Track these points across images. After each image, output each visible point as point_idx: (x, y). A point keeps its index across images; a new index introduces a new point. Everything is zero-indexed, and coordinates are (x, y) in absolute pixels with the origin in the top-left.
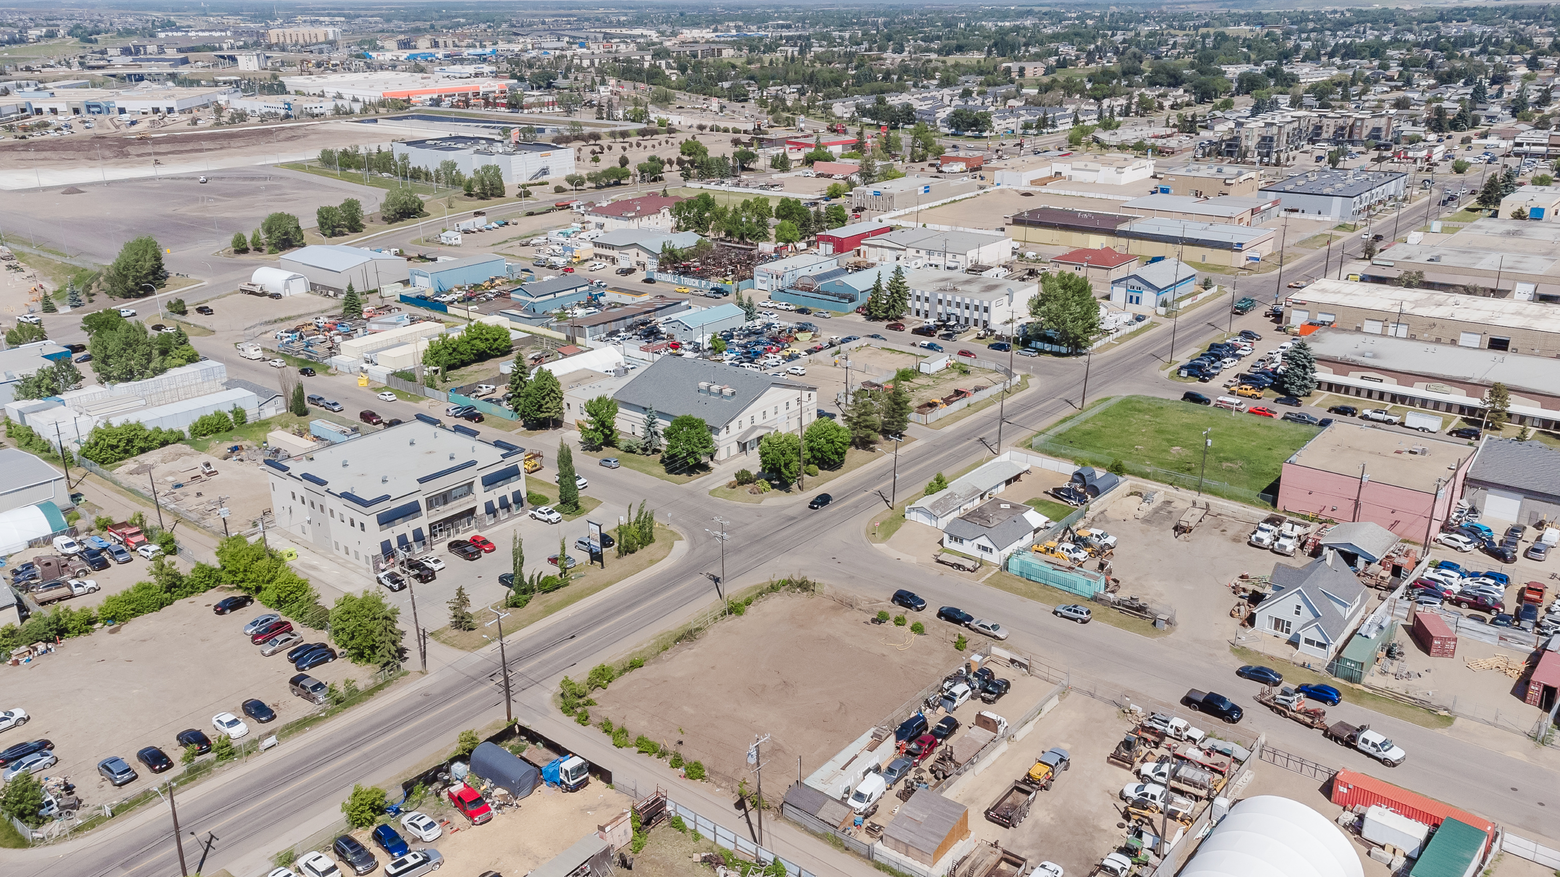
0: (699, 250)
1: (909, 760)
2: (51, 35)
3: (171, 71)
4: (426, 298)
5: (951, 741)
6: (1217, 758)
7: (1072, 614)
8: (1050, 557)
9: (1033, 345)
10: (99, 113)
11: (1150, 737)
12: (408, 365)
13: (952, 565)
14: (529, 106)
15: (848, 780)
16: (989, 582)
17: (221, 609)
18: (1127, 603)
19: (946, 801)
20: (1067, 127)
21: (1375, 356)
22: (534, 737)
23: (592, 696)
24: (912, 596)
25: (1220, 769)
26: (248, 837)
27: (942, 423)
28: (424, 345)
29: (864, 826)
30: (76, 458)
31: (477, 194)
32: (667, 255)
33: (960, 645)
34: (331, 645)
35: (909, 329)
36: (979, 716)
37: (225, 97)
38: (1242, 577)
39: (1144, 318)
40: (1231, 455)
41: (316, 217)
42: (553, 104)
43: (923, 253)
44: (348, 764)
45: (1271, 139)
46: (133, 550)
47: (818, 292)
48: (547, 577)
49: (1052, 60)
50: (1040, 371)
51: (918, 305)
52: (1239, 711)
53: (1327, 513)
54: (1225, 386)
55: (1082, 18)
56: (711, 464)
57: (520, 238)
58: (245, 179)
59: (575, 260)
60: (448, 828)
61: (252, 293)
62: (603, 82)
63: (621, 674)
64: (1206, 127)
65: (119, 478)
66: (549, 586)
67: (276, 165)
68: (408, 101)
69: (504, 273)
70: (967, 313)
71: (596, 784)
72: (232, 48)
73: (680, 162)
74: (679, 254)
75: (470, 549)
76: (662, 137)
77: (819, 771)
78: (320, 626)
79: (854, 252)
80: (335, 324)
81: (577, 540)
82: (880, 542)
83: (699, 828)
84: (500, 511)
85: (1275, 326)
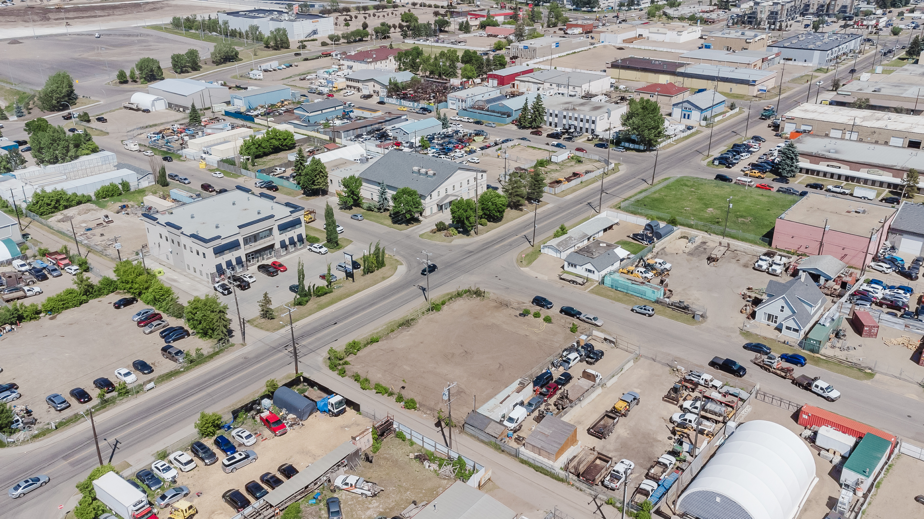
0: (414, 83)
1: (541, 398)
4: (241, 113)
5: (567, 387)
6: (729, 398)
7: (643, 311)
8: (630, 276)
9: (623, 144)
11: (689, 385)
12: (231, 155)
13: (569, 281)
15: (504, 410)
16: (592, 291)
17: (118, 305)
18: (677, 305)
19: (564, 423)
20: (647, 5)
21: (836, 152)
22: (312, 384)
23: (348, 359)
24: (545, 300)
25: (731, 404)
26: (138, 442)
27: (565, 193)
28: (241, 142)
29: (514, 437)
30: (24, 211)
31: (272, 47)
32: (393, 86)
33: (574, 329)
34: (186, 327)
35: (545, 134)
36: (584, 372)
38: (749, 289)
39: (692, 127)
40: (744, 214)
41: (171, 60)
43: (554, 86)
44: (200, 399)
45: (777, 13)
46: (62, 269)
47: (488, 110)
48: (319, 287)
50: (627, 161)
51: (551, 119)
52: (744, 370)
53: (803, 250)
54: (742, 171)
56: (421, 218)
57: (299, 75)
58: (125, 35)
59: (334, 89)
60: (260, 438)
61: (131, 109)
63: (365, 346)
64: (735, 6)
65: (51, 224)
66: (320, 293)
67: (144, 27)
69: (290, 98)
70: (581, 124)
71: (350, 412)
73: (401, 26)
74: (400, 86)
75: (271, 270)
76: (390, 10)
77: (486, 404)
78: (179, 316)
79: (511, 85)
80: (184, 129)
81: (337, 264)
82: (525, 267)
83: (413, 438)
84: (290, 246)
85: (775, 133)
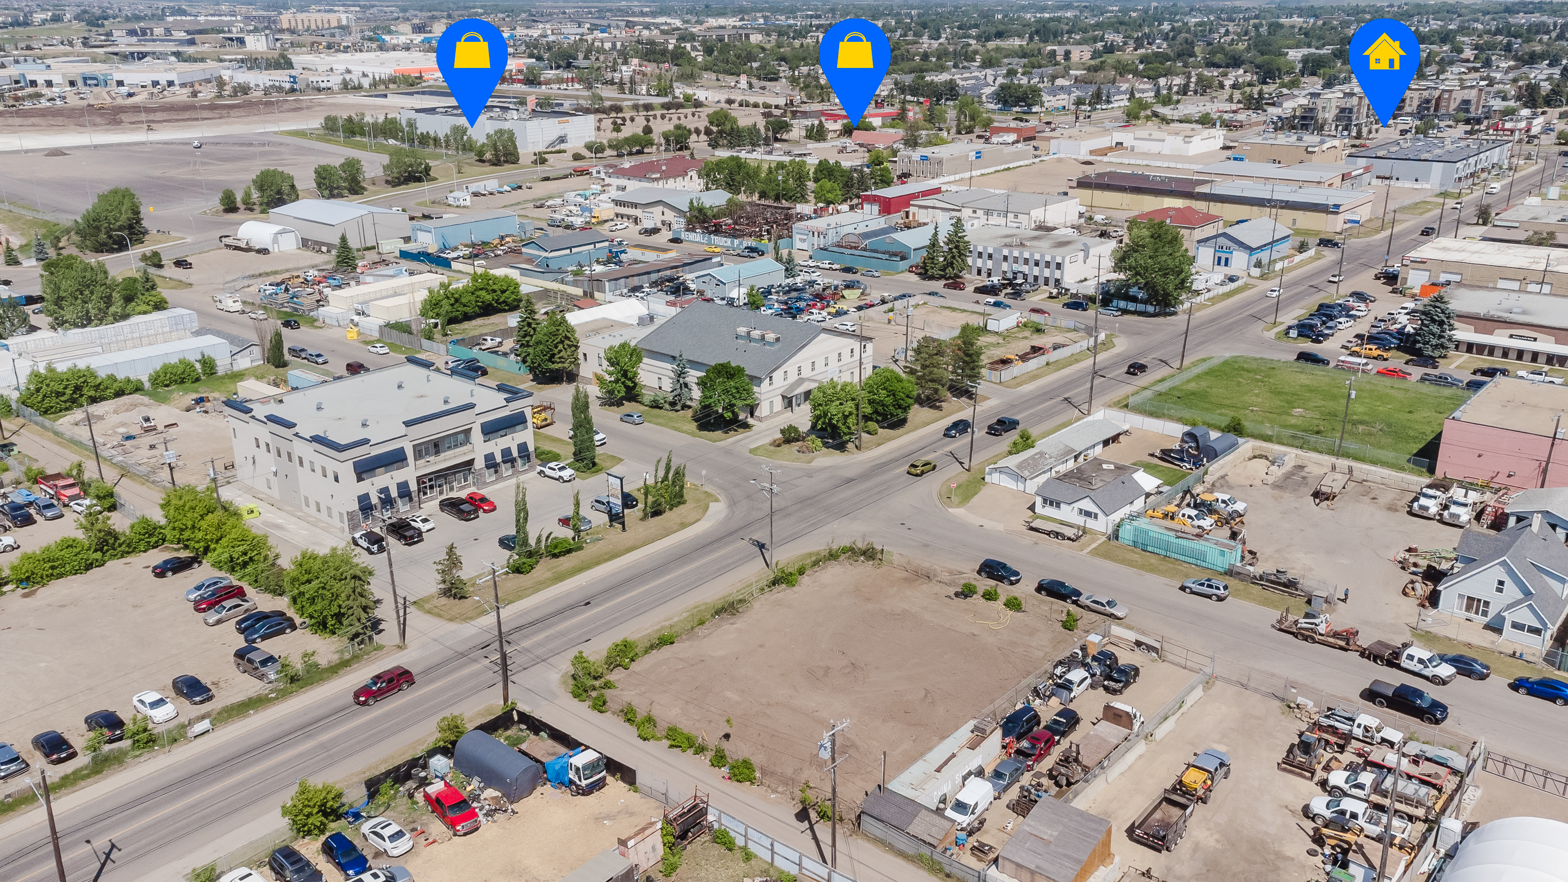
0: (731, 209)
1: (1019, 762)
2: (56, 19)
3: (175, 50)
4: (429, 254)
5: (1075, 737)
6: (1426, 768)
7: (1205, 590)
8: (1168, 523)
9: (1115, 303)
10: (96, 85)
11: (1333, 739)
12: (404, 316)
13: (1049, 533)
14: (548, 82)
15: (945, 785)
16: (1096, 552)
17: (160, 572)
18: (1273, 578)
19: (1081, 814)
20: (1122, 104)
21: (1524, 312)
22: (536, 726)
23: (613, 677)
24: (1004, 566)
26: (160, 847)
27: (1018, 381)
28: (423, 295)
29: (968, 846)
30: (14, 406)
31: (489, 161)
32: (696, 213)
33: (1069, 625)
34: (291, 613)
35: (970, 288)
36: (1108, 708)
37: (229, 72)
38: (1410, 550)
39: (1238, 279)
40: (1366, 418)
41: (314, 176)
42: (573, 80)
43: (980, 213)
44: (300, 755)
45: (1351, 111)
46: (65, 506)
47: (865, 249)
48: (555, 538)
49: (1099, 45)
50: (1125, 331)
51: (979, 263)
53: (1502, 479)
54: (1344, 347)
55: (1125, 11)
56: (750, 421)
57: (534, 200)
58: (242, 144)
59: (594, 220)
60: (422, 839)
61: (237, 248)
62: (626, 62)
63: (646, 652)
64: (1273, 104)
65: (61, 429)
66: (558, 550)
67: (276, 133)
68: (421, 77)
69: (515, 231)
70: (1036, 271)
71: (615, 786)
72: (242, 31)
73: (708, 132)
74: (709, 213)
75: (465, 507)
76: (689, 111)
77: (906, 773)
78: (279, 592)
79: (902, 214)
80: (325, 277)
81: (593, 499)
82: (957, 507)
83: (751, 845)
84: (503, 466)
85: (1390, 288)
